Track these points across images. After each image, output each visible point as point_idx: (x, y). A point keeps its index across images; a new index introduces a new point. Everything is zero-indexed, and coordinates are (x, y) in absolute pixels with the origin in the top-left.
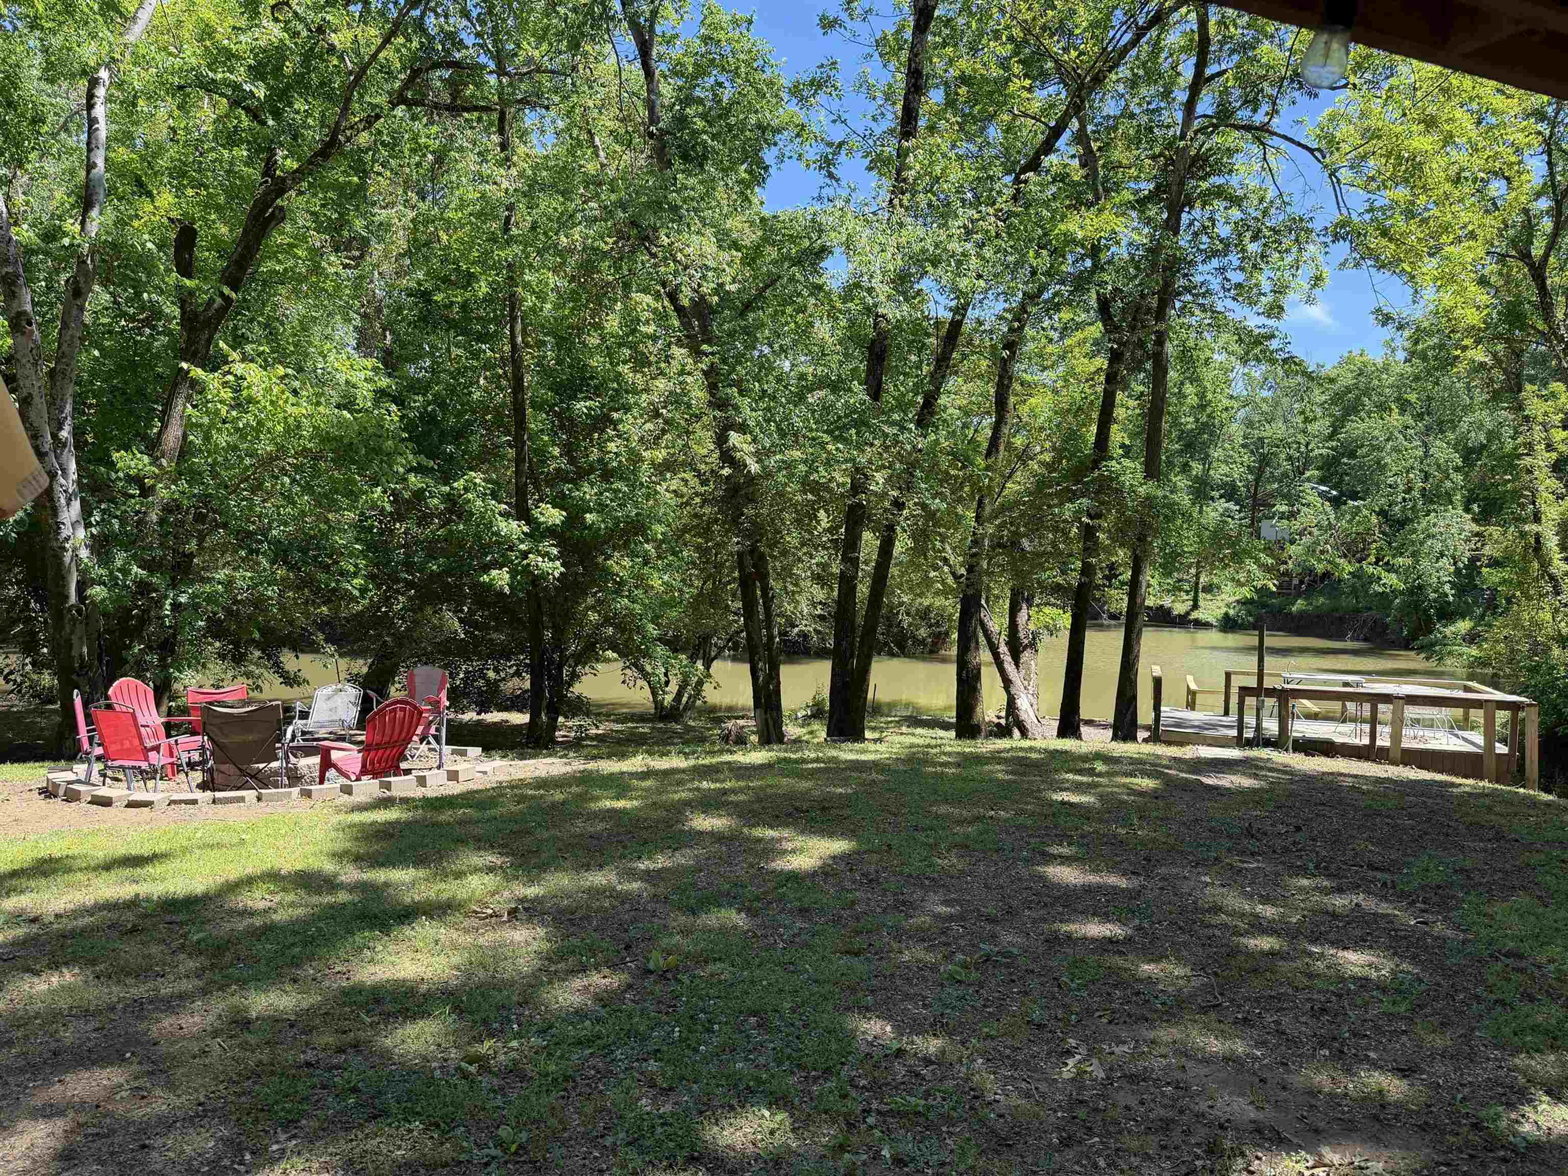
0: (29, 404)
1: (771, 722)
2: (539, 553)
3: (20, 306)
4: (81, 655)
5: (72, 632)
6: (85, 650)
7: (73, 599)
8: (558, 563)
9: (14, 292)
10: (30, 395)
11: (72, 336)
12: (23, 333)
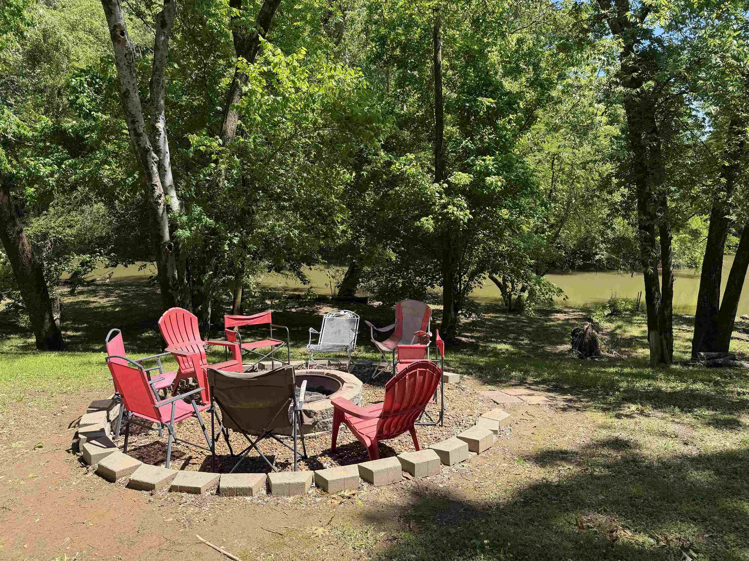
0: (127, 97)
1: (665, 343)
2: (454, 205)
3: (116, 21)
4: (173, 276)
5: (167, 261)
6: (176, 273)
7: (167, 237)
8: (468, 212)
9: (111, 10)
10: (128, 91)
11: (162, 55)
12: (119, 42)
